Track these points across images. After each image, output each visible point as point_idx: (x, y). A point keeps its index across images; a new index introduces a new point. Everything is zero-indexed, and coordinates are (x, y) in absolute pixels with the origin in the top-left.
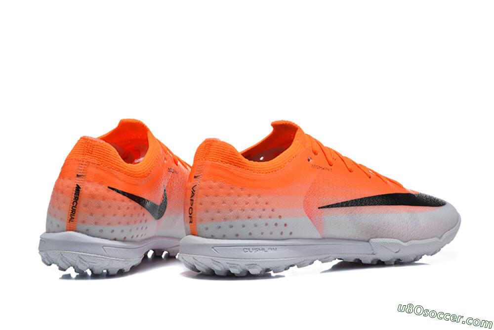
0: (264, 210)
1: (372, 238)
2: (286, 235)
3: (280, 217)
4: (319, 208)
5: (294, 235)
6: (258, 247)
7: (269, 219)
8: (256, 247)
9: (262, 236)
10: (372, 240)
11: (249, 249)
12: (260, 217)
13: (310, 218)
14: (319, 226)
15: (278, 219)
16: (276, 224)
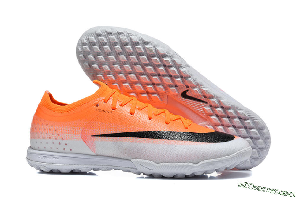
0: (53, 134)
1: (133, 158)
2: (67, 150)
3: (63, 139)
4: (92, 136)
5: (73, 151)
6: (47, 156)
7: (55, 140)
8: (45, 156)
9: (51, 150)
10: (133, 159)
11: (41, 156)
12: (50, 138)
13: (85, 142)
14: (91, 147)
15: (61, 140)
16: (60, 143)
